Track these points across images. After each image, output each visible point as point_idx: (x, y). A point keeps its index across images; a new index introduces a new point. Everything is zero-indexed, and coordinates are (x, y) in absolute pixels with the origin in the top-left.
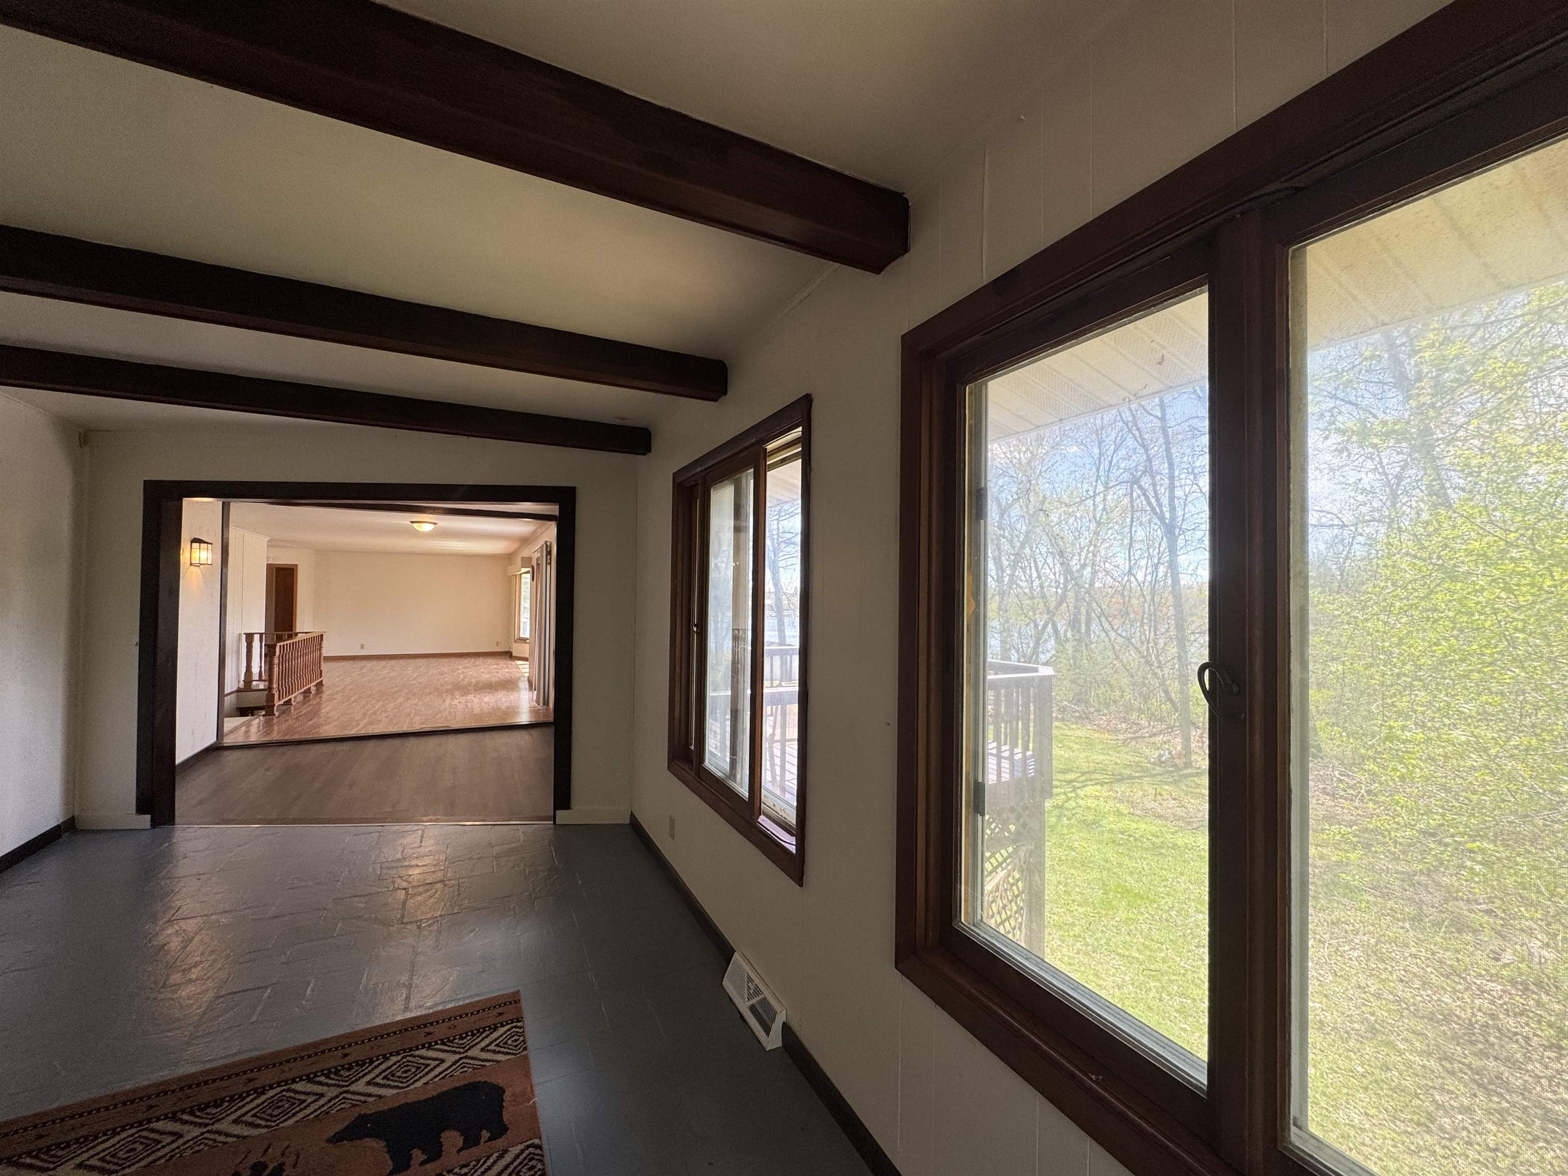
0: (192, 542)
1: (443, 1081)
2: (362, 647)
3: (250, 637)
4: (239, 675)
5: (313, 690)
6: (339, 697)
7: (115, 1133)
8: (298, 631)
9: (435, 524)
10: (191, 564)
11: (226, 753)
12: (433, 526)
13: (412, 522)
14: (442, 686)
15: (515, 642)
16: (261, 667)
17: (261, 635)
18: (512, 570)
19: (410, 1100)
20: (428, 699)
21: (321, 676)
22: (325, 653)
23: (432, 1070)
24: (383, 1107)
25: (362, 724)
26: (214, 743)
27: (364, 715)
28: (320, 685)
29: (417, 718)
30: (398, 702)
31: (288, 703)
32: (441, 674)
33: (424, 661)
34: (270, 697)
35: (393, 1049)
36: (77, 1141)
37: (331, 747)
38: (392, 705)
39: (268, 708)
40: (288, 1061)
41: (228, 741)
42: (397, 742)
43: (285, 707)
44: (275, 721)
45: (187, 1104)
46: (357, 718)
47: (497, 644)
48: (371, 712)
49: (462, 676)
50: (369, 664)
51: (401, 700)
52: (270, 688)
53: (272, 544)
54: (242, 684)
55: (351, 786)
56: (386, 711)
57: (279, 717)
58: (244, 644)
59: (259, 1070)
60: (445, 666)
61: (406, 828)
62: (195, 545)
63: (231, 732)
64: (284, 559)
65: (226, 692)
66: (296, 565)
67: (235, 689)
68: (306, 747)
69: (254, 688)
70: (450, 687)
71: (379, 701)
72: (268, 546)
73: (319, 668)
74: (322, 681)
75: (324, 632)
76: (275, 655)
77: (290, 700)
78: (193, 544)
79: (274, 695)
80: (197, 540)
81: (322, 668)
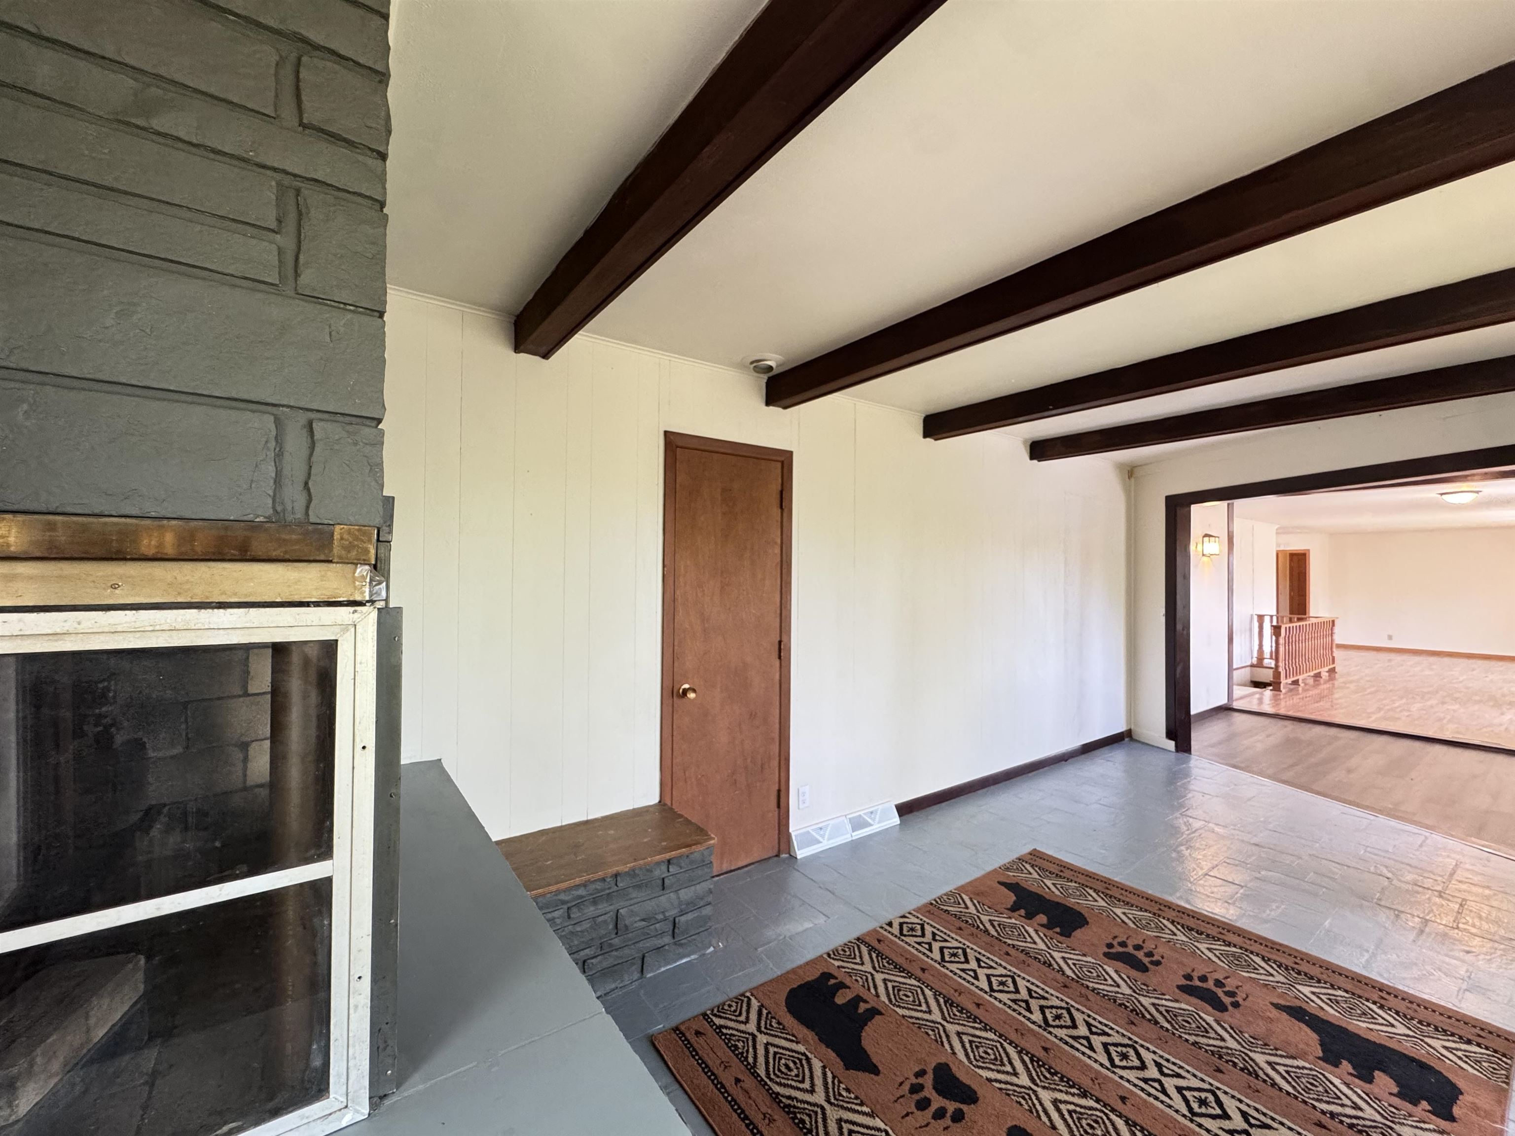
0: (1202, 537)
1: (1388, 1039)
2: (1390, 638)
3: (1261, 618)
4: (1252, 652)
5: (1325, 675)
6: (1352, 687)
7: (1141, 910)
8: (1311, 615)
9: (1477, 492)
10: (1203, 555)
11: (1236, 714)
12: (1475, 495)
13: (1442, 494)
16: (1272, 647)
17: (1272, 617)
19: (1350, 1028)
20: (1476, 707)
21: (1333, 662)
22: (1338, 639)
23: (1375, 1023)
24: (1321, 1014)
25: (1374, 717)
26: (1225, 704)
27: (1379, 709)
28: (1332, 671)
29: (1451, 726)
30: (1429, 703)
31: (1296, 683)
34: (1277, 674)
35: (1343, 985)
36: (1123, 902)
37: (1333, 731)
38: (1418, 705)
39: (1275, 685)
40: (1250, 940)
41: (1236, 705)
42: (1417, 744)
43: (1292, 687)
44: (1282, 696)
45: (1181, 921)
46: (1369, 711)
48: (1388, 707)
50: (1397, 658)
51: (1433, 702)
52: (1277, 666)
53: (1282, 531)
54: (1255, 661)
55: (1349, 771)
56: (1409, 711)
57: (1285, 694)
58: (1256, 625)
59: (1229, 931)
61: (1406, 828)
63: (1241, 698)
64: (1296, 545)
66: (1309, 550)
67: (1249, 663)
68: (1310, 725)
69: (1265, 665)
71: (1402, 698)
72: (1277, 533)
73: (1332, 654)
74: (1334, 668)
75: (1337, 618)
76: (1280, 635)
77: (1298, 680)
78: (1205, 539)
79: (1280, 673)
80: (1206, 535)
81: (1334, 655)
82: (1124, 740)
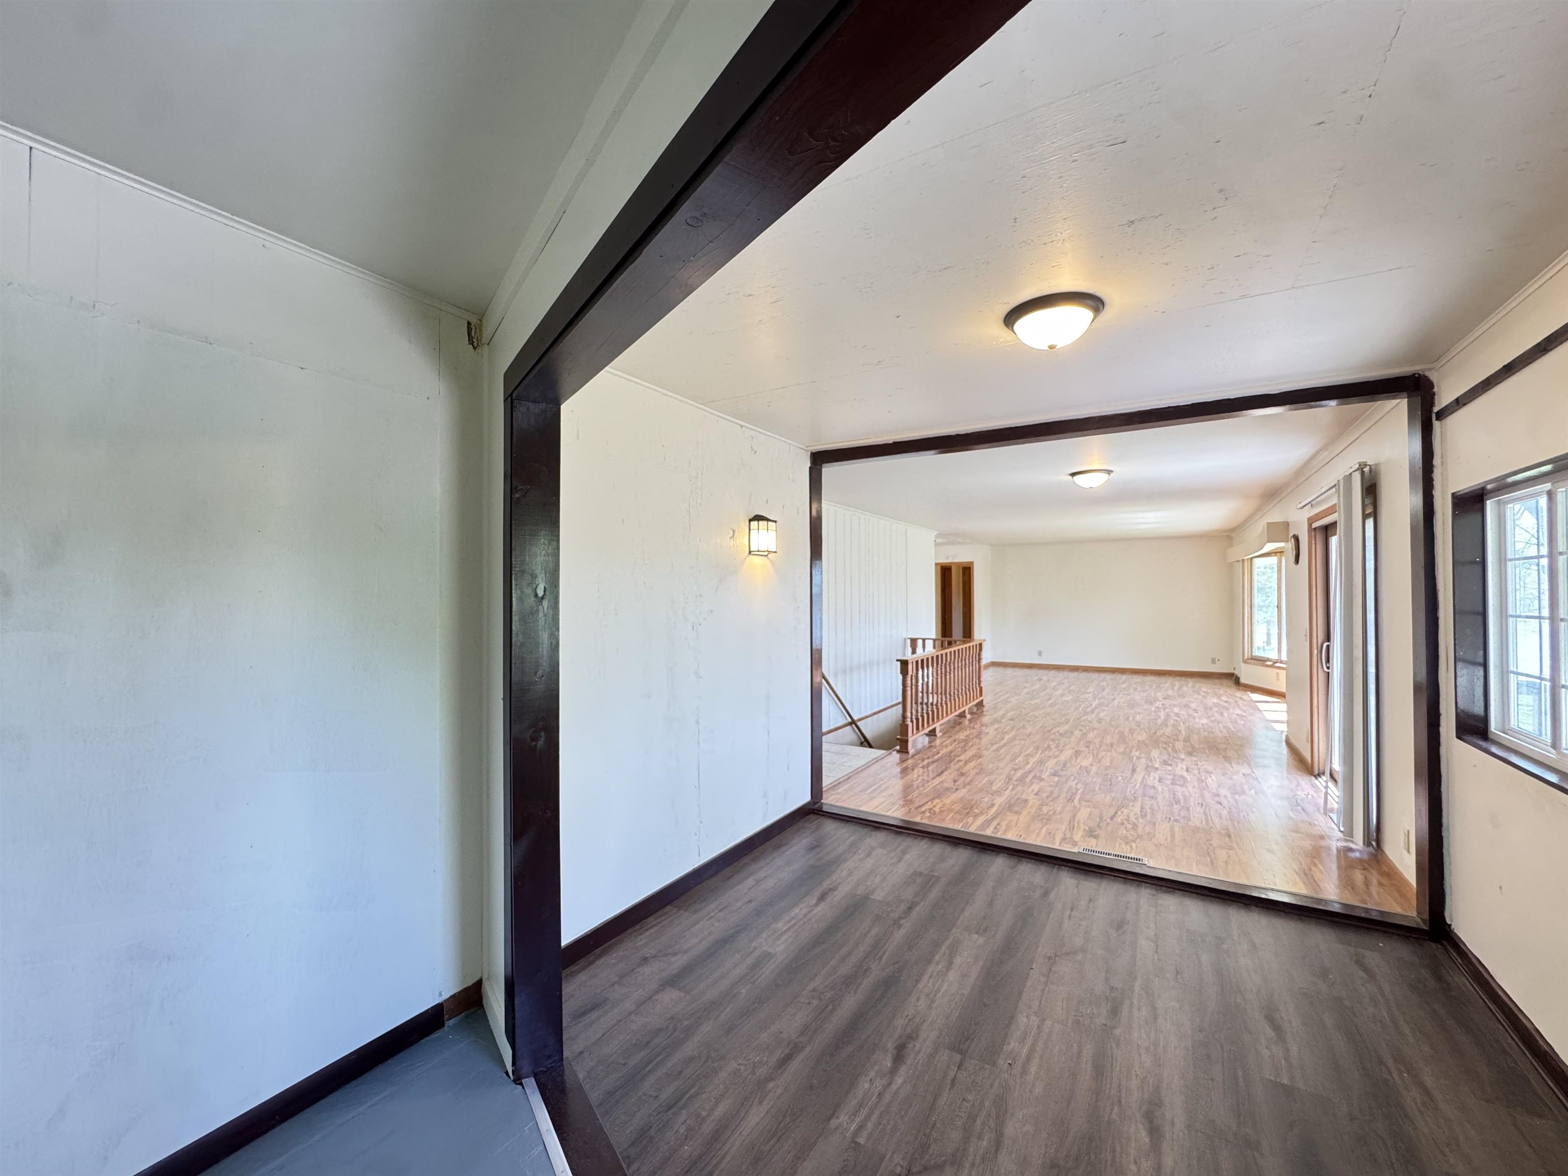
0: (750, 521)
2: (1040, 653)
3: (915, 644)
5: (969, 714)
9: (1109, 472)
10: (750, 552)
12: (1105, 476)
13: (1073, 474)
14: (1132, 731)
15: (1245, 662)
18: (1236, 553)
21: (981, 695)
26: (809, 803)
28: (979, 706)
31: (931, 733)
32: (1132, 705)
33: (1109, 676)
34: (904, 729)
39: (903, 741)
47: (1214, 661)
49: (1162, 714)
50: (1045, 677)
53: (944, 540)
60: (1139, 690)
62: (754, 524)
64: (957, 556)
65: (824, 730)
66: (972, 563)
70: (1143, 737)
72: (937, 545)
73: (979, 684)
74: (982, 700)
75: (985, 640)
76: (907, 674)
77: (934, 730)
78: (752, 523)
79: (907, 726)
80: (758, 518)
81: (982, 685)
82: (442, 1025)
